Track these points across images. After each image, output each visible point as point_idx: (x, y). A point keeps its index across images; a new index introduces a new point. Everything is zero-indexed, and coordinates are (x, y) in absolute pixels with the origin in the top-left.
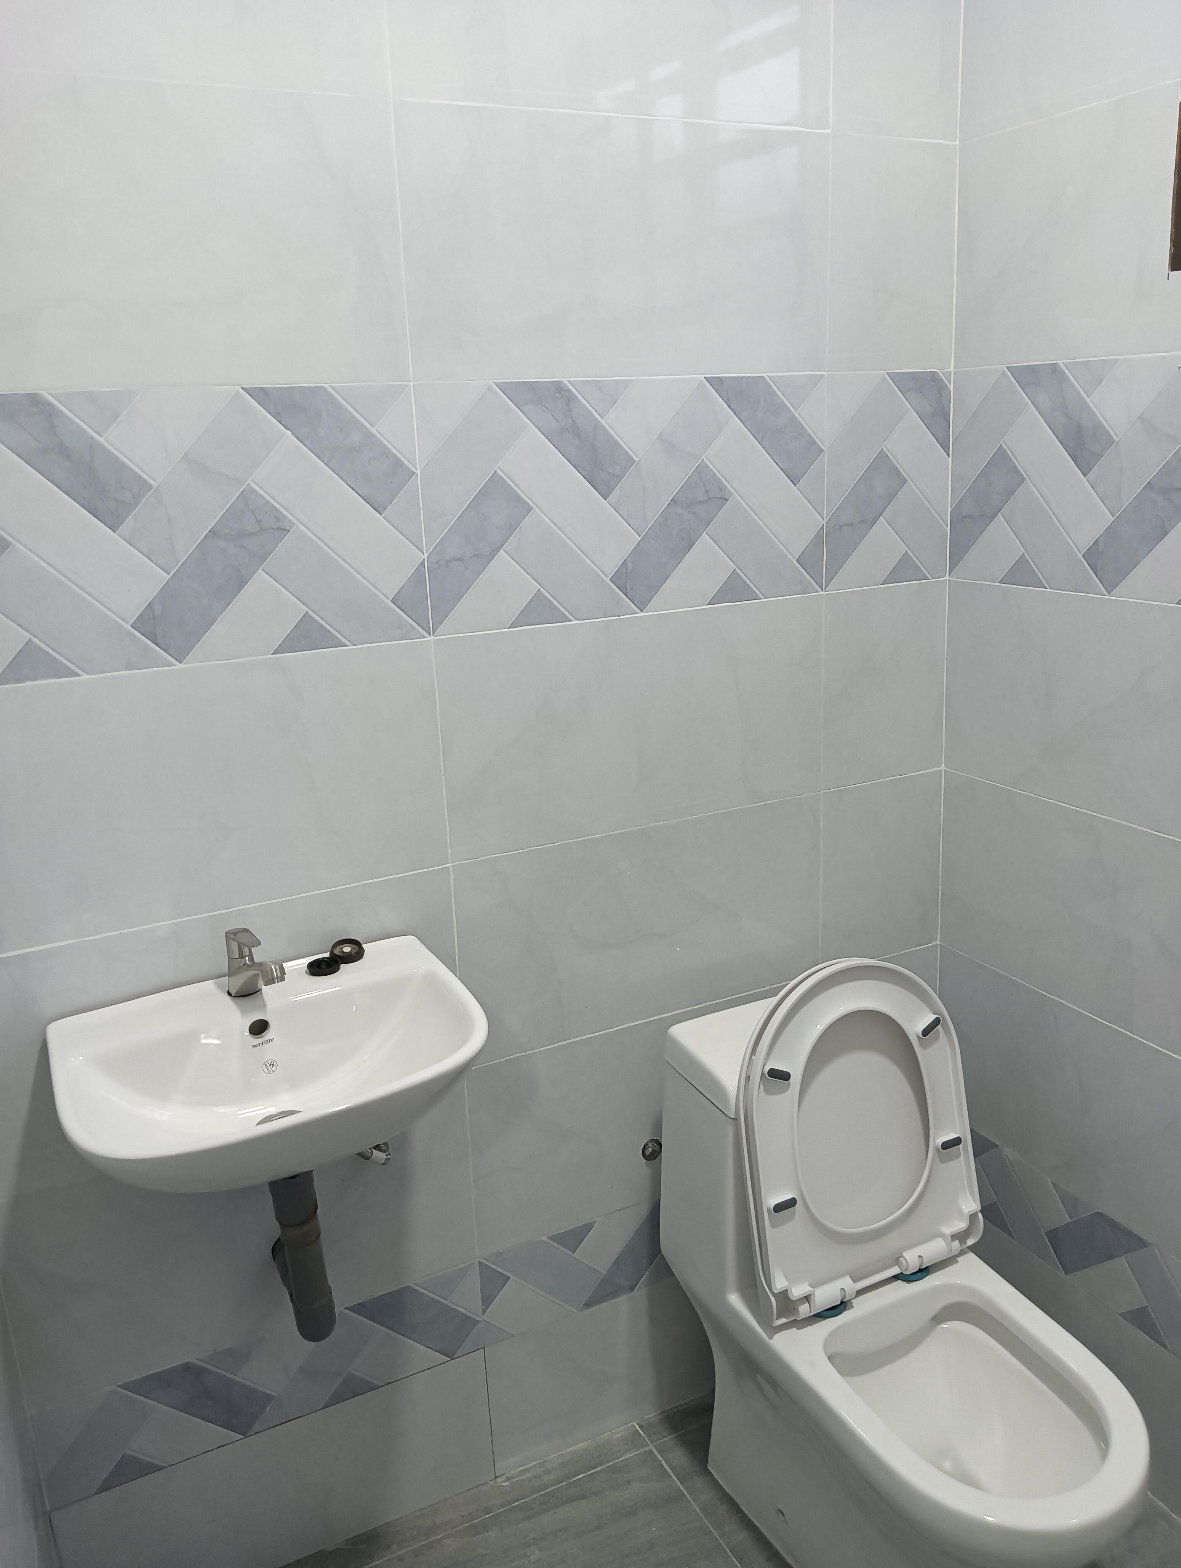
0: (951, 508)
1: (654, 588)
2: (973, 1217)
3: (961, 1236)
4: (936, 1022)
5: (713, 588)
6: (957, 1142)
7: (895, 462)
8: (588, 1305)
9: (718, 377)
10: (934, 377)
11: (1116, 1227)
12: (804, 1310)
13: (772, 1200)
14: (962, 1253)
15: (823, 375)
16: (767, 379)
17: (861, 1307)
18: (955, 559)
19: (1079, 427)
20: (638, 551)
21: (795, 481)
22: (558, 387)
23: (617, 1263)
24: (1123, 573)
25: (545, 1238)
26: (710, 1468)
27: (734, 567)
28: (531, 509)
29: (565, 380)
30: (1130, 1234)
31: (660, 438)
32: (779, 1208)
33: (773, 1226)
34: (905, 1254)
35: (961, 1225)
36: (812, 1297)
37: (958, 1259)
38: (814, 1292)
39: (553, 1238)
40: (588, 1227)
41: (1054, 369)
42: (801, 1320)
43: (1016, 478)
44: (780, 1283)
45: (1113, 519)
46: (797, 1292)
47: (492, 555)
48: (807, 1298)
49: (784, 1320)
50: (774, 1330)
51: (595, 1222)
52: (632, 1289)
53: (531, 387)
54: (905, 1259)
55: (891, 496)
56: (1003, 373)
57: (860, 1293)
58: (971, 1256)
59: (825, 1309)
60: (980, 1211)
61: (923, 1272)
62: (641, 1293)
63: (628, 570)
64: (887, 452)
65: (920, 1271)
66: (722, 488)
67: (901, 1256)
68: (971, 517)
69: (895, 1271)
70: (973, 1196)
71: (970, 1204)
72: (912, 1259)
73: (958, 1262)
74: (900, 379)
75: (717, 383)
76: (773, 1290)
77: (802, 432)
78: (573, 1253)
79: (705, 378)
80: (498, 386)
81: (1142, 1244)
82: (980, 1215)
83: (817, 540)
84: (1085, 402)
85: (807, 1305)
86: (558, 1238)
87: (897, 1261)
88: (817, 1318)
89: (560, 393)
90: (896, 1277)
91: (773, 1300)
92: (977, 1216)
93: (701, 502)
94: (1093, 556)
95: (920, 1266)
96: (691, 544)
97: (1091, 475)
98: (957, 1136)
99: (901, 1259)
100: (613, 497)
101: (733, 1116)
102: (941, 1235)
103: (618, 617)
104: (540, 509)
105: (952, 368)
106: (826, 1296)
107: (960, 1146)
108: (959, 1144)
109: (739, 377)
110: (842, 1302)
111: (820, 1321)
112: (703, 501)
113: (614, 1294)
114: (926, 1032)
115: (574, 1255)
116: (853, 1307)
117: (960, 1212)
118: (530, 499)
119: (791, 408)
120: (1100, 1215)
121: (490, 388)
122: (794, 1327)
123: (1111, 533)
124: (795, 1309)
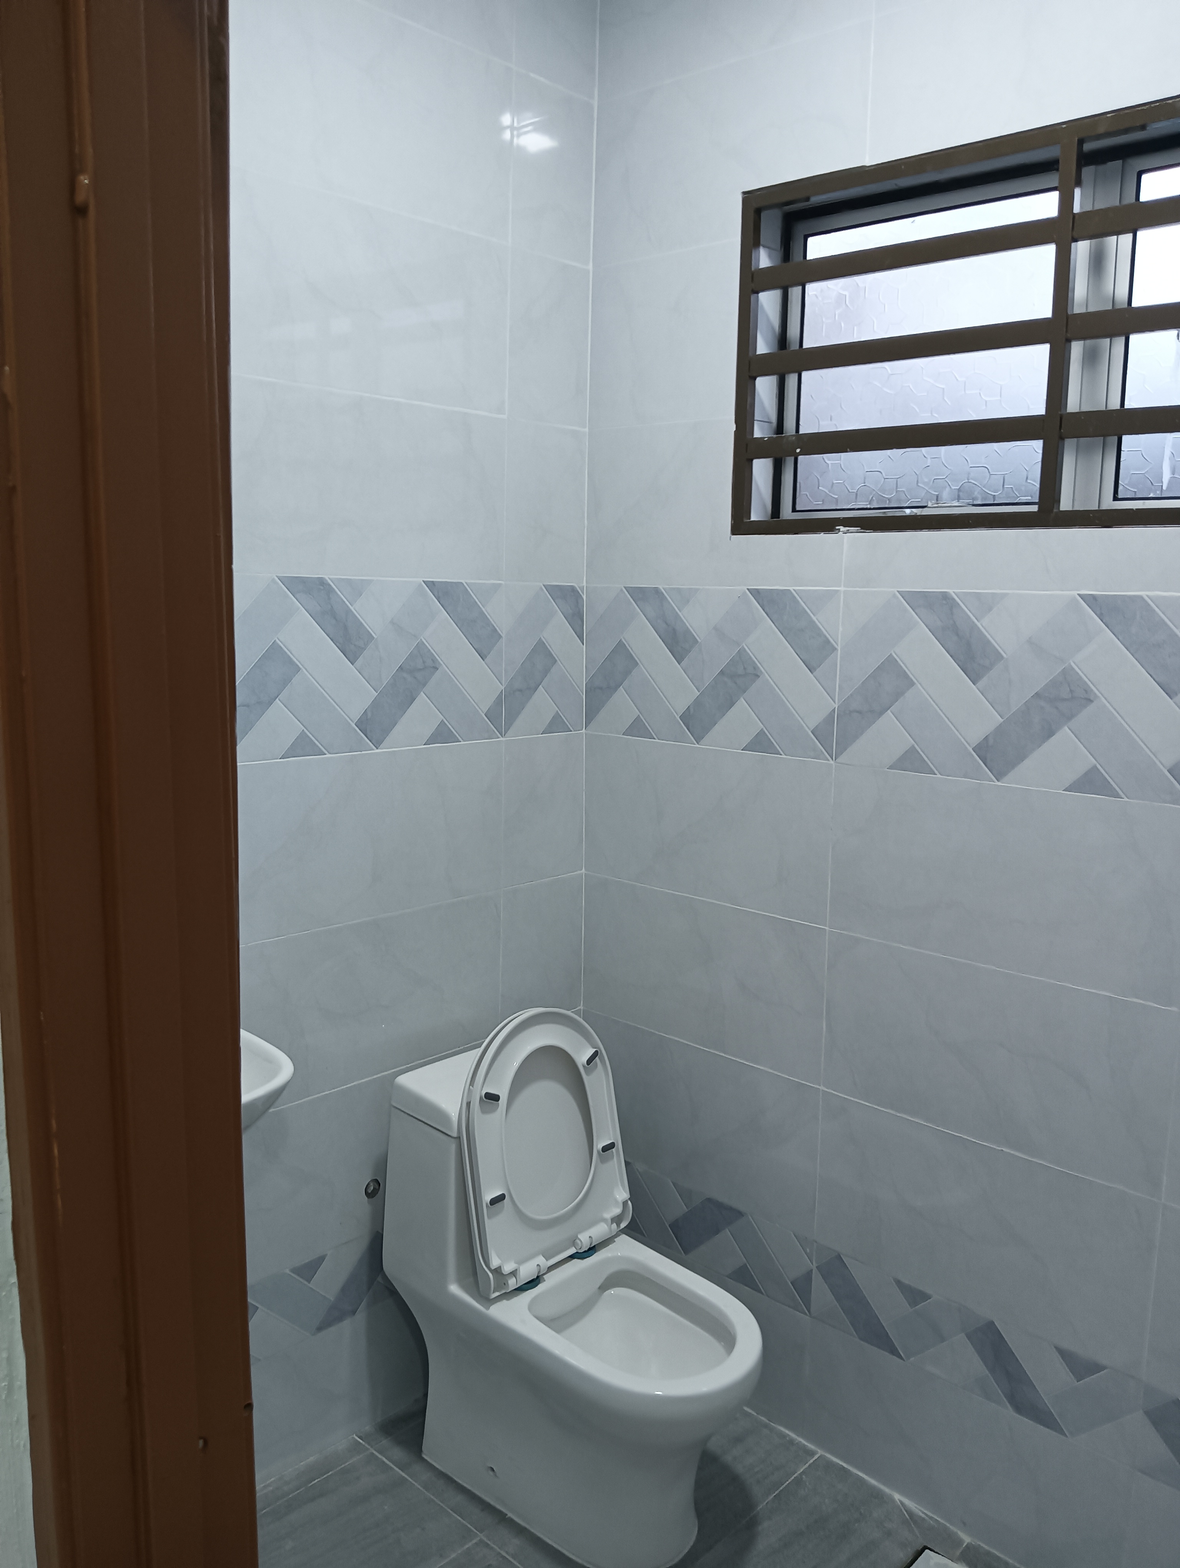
0: (586, 681)
1: (386, 731)
2: (625, 1204)
3: (617, 1220)
4: (596, 1054)
5: (428, 732)
6: (611, 1146)
7: (549, 647)
8: (320, 1329)
9: (433, 582)
10: (573, 589)
11: (720, 1206)
12: (512, 1283)
13: (488, 1196)
14: (617, 1235)
15: (500, 584)
16: (465, 584)
17: (551, 1281)
18: (590, 718)
19: (674, 630)
20: (375, 704)
21: (483, 657)
22: (322, 582)
23: (343, 1290)
24: (706, 730)
25: (287, 1271)
26: (424, 1456)
27: (443, 718)
28: (299, 669)
29: (326, 577)
30: (731, 1209)
31: (392, 622)
32: (494, 1201)
33: (489, 1217)
34: (579, 1236)
35: (617, 1211)
36: (518, 1271)
37: (615, 1239)
38: (519, 1268)
39: (294, 1270)
40: (322, 1259)
41: (657, 591)
42: (510, 1291)
43: (632, 662)
44: (495, 1262)
45: (699, 694)
46: (507, 1268)
47: (270, 703)
48: (514, 1273)
49: (497, 1294)
50: (488, 1301)
51: (326, 1255)
52: (354, 1312)
53: (303, 581)
54: (581, 1241)
55: (546, 672)
56: (622, 590)
57: (551, 1268)
58: (624, 1237)
59: (524, 1283)
60: (629, 1199)
61: (592, 1250)
62: (361, 1316)
63: (368, 717)
64: (544, 641)
65: (590, 1249)
66: (434, 660)
67: (577, 1237)
68: (601, 688)
69: (572, 1251)
70: (624, 1189)
71: (622, 1194)
72: (585, 1239)
73: (615, 1242)
74: (551, 589)
75: (431, 585)
76: (491, 1269)
77: (488, 623)
78: (309, 1281)
79: (423, 581)
80: (279, 579)
81: (740, 1214)
82: (629, 1202)
83: (498, 702)
84: (678, 615)
85: (514, 1278)
86: (297, 1271)
87: (573, 1243)
88: (518, 1292)
89: (323, 586)
90: (572, 1257)
91: (490, 1275)
92: (628, 1202)
93: (420, 670)
94: (686, 717)
95: (591, 1245)
96: (413, 700)
97: (683, 663)
98: (611, 1142)
99: (578, 1241)
100: (359, 662)
101: (455, 1135)
102: (604, 1220)
103: (360, 753)
104: (306, 669)
105: (585, 584)
106: (527, 1271)
107: (614, 1150)
108: (614, 1148)
109: (446, 582)
110: (538, 1277)
111: (521, 1294)
112: (421, 669)
113: (340, 1319)
114: (589, 1061)
115: (310, 1285)
116: (545, 1281)
117: (616, 1201)
118: (299, 662)
119: (481, 606)
120: (709, 1200)
121: (273, 579)
122: (504, 1299)
123: (697, 702)
124: (505, 1284)
